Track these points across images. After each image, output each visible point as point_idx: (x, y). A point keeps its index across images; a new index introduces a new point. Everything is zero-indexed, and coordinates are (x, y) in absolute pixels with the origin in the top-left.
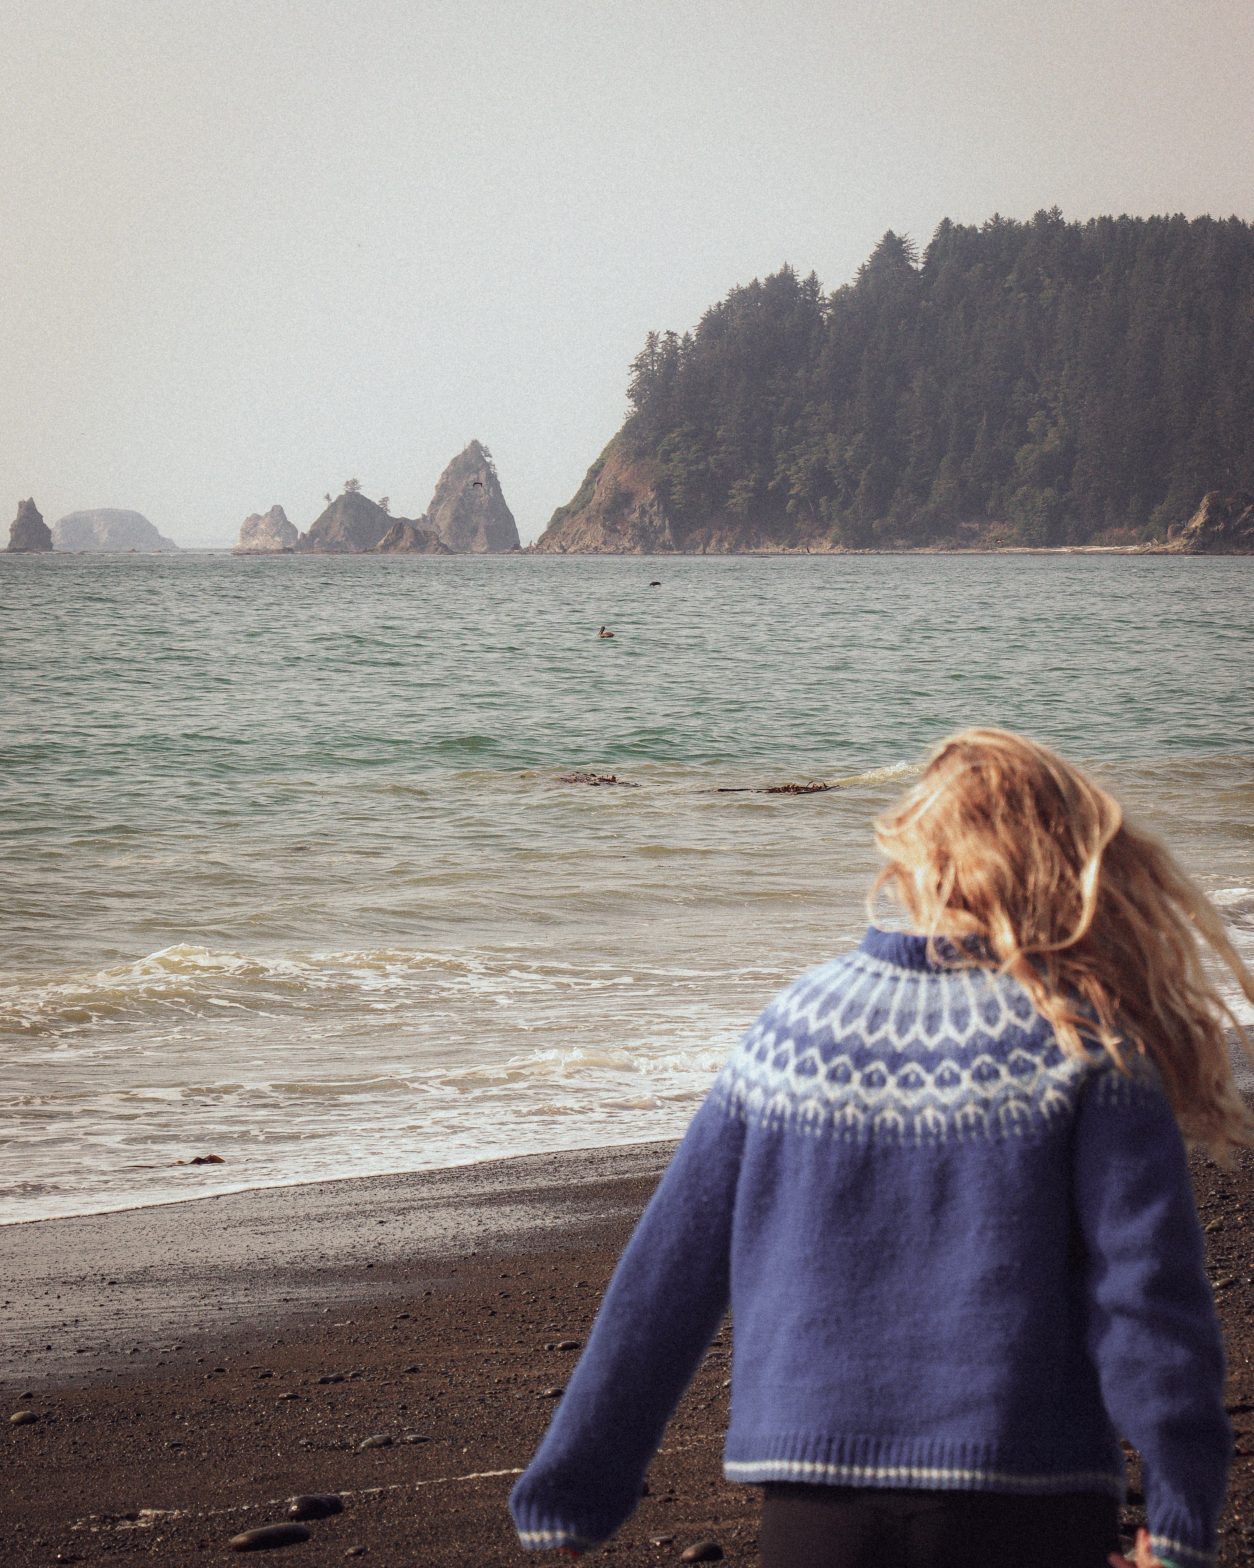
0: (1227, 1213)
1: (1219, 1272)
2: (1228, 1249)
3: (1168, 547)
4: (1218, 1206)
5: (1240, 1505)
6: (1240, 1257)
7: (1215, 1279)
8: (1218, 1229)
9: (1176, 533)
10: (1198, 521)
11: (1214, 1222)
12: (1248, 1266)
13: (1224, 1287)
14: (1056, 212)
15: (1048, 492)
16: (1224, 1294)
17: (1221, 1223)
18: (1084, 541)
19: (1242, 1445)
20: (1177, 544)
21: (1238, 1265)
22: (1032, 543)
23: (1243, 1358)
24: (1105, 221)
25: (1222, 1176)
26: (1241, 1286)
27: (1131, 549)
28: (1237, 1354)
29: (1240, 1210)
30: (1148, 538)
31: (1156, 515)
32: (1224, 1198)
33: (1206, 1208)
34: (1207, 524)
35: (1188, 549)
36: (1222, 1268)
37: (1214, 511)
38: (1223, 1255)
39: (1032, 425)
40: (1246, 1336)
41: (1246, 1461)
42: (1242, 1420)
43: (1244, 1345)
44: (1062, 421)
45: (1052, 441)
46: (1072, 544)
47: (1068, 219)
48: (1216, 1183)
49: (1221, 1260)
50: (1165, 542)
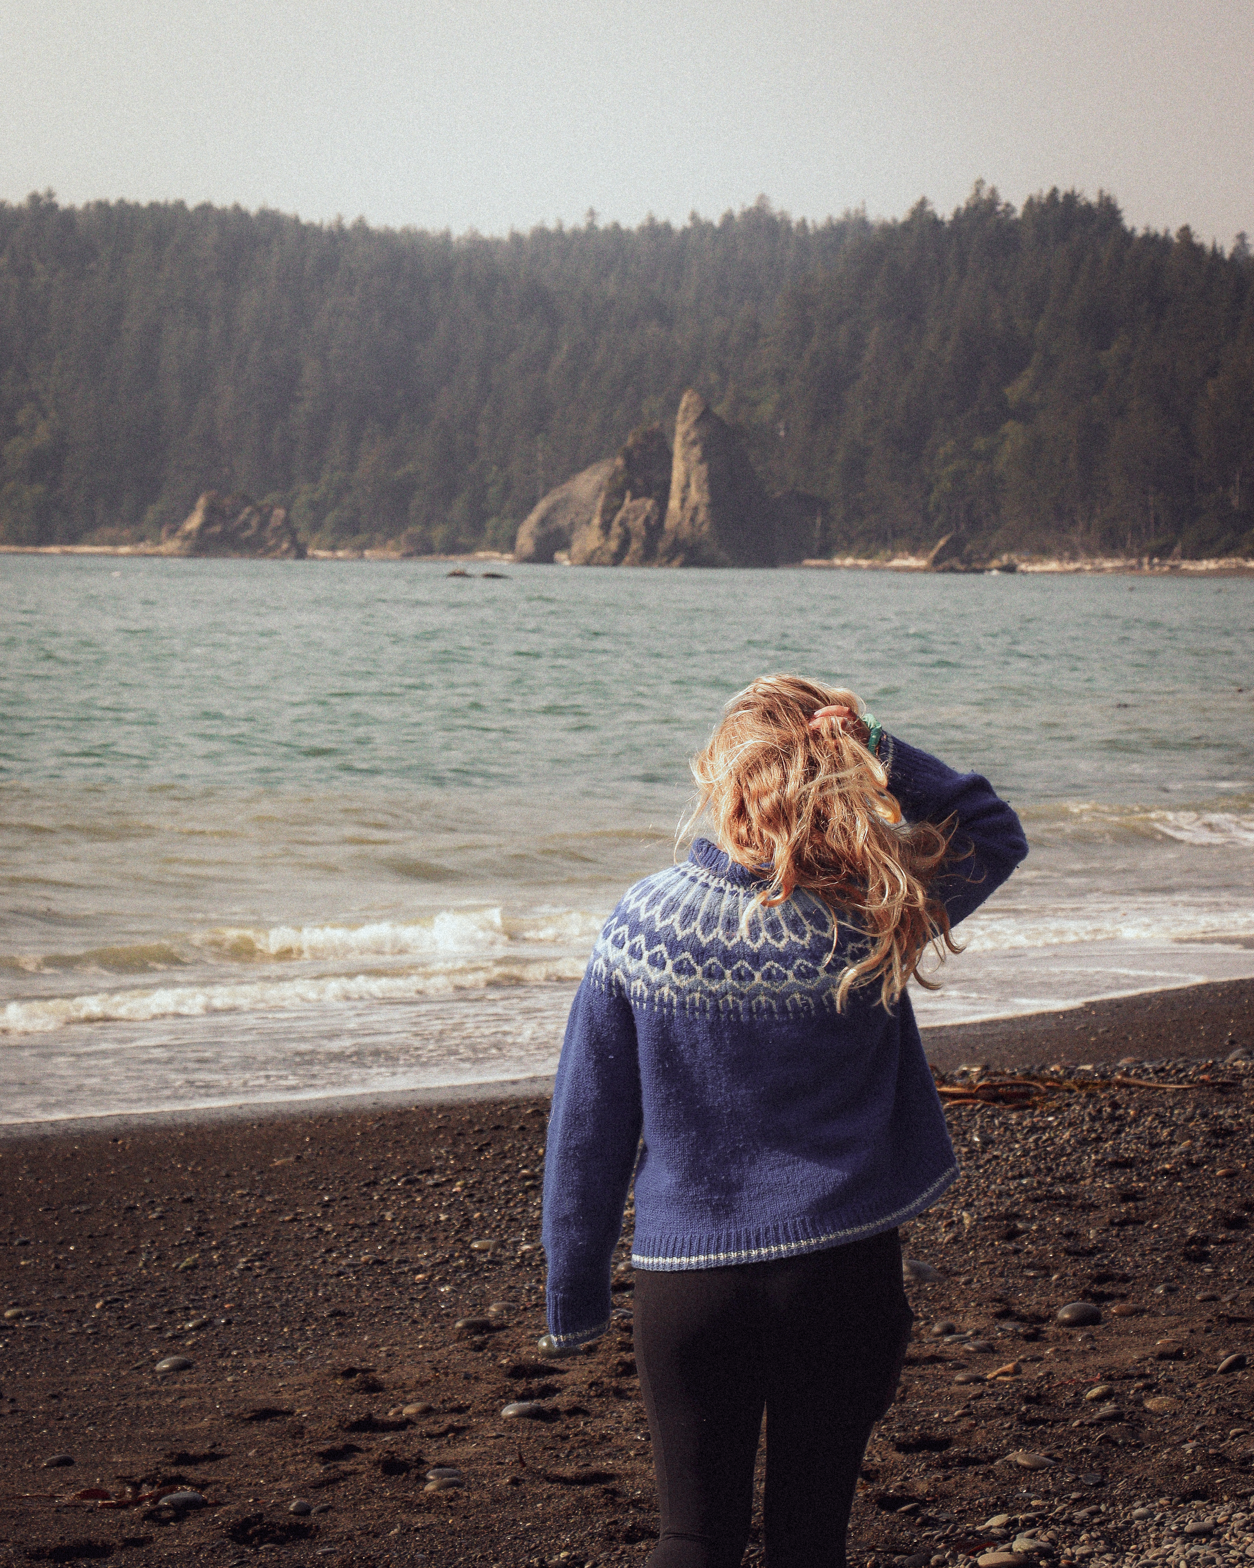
0: (203, 1251)
1: (193, 1312)
2: (202, 1288)
3: (162, 549)
4: (193, 1243)
5: (204, 1558)
6: (215, 1297)
7: (188, 1320)
8: (193, 1267)
9: (172, 532)
10: (194, 522)
11: (189, 1261)
12: (222, 1307)
13: (197, 1328)
14: (50, 195)
15: (39, 489)
16: (197, 1335)
17: (195, 1260)
18: (73, 539)
19: (209, 1495)
20: (172, 545)
21: (212, 1306)
22: (19, 542)
23: (214, 1403)
24: (102, 206)
25: (199, 1212)
26: (215, 1327)
27: (124, 550)
28: (208, 1400)
29: (217, 1248)
30: (142, 539)
31: (151, 513)
32: (200, 1234)
33: (180, 1245)
34: (205, 525)
35: (183, 552)
36: (195, 1308)
37: (212, 513)
38: (196, 1294)
39: (21, 418)
40: (218, 1380)
41: (213, 1512)
42: (210, 1469)
43: (216, 1389)
44: (53, 414)
45: (42, 434)
46: (61, 543)
47: (64, 201)
48: (191, 1219)
49: (193, 1300)
50: (159, 543)
